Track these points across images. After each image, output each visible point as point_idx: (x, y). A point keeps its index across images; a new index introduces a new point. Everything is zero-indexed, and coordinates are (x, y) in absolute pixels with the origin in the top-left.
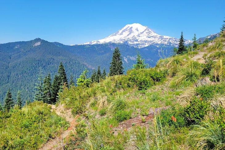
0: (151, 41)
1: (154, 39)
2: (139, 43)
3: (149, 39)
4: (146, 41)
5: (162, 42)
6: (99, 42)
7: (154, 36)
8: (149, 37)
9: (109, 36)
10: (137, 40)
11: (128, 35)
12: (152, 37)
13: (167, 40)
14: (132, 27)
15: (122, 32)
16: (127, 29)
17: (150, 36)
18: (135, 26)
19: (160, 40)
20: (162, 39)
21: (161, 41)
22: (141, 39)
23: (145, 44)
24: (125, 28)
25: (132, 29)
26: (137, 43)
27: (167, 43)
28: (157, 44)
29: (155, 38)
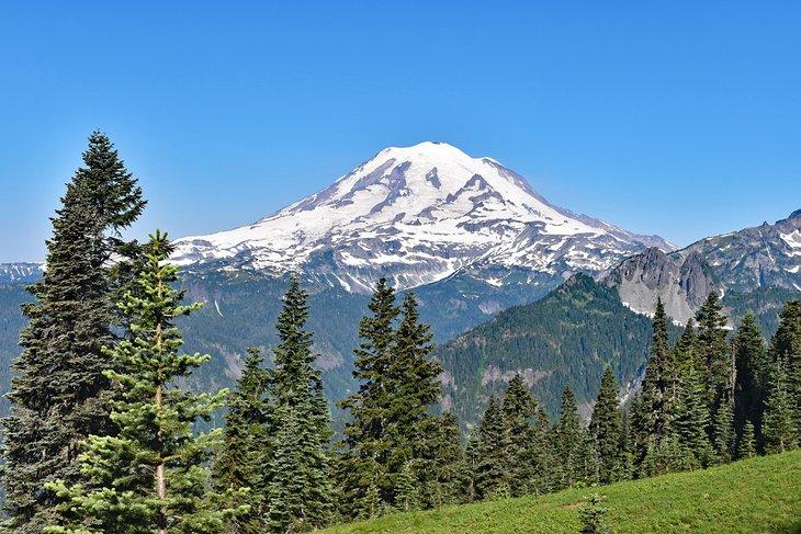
0: (474, 251)
1: (494, 237)
2: (403, 260)
3: (468, 239)
4: (447, 251)
5: (530, 257)
6: (207, 244)
7: (497, 221)
8: (471, 228)
9: (285, 212)
10: (396, 245)
11: (377, 209)
12: (489, 223)
13: (555, 247)
14: (407, 165)
15: (351, 194)
16: (380, 170)
17: (476, 221)
18: (427, 155)
19: (524, 243)
20: (532, 241)
21: (523, 253)
22: (425, 237)
23: (442, 266)
24: (370, 167)
25: (408, 174)
26: (395, 258)
27: (549, 266)
28: (498, 270)
29: (500, 230)
